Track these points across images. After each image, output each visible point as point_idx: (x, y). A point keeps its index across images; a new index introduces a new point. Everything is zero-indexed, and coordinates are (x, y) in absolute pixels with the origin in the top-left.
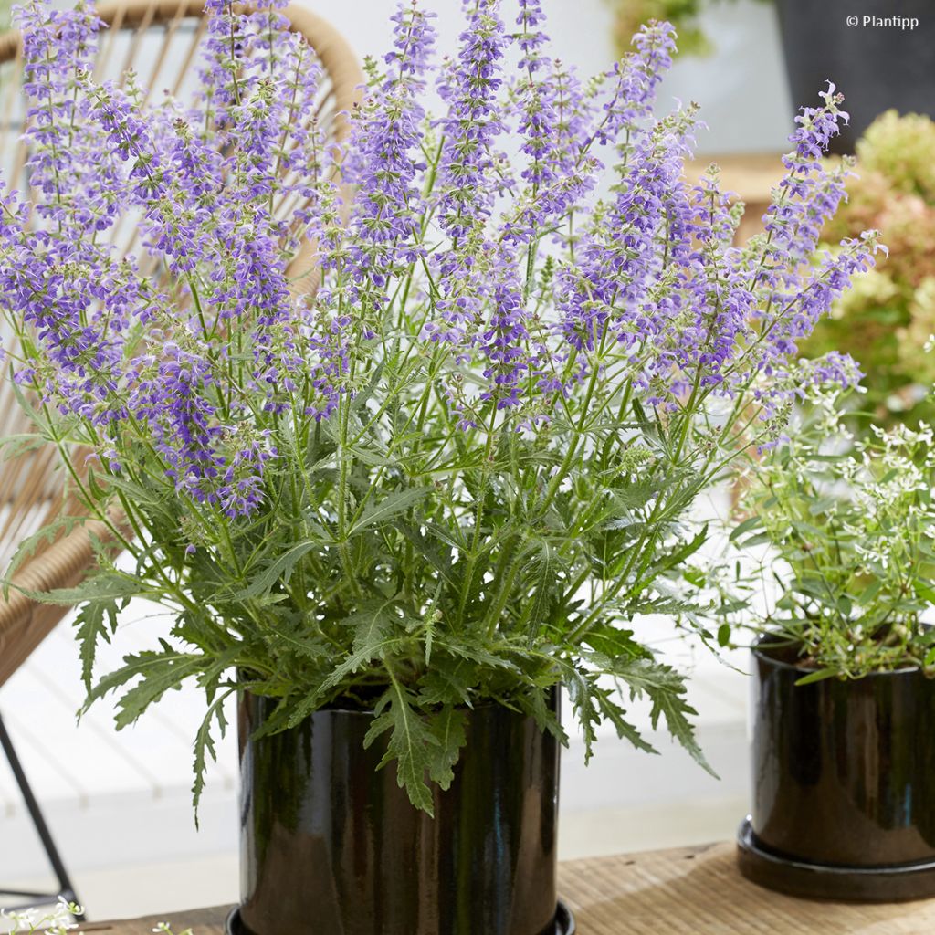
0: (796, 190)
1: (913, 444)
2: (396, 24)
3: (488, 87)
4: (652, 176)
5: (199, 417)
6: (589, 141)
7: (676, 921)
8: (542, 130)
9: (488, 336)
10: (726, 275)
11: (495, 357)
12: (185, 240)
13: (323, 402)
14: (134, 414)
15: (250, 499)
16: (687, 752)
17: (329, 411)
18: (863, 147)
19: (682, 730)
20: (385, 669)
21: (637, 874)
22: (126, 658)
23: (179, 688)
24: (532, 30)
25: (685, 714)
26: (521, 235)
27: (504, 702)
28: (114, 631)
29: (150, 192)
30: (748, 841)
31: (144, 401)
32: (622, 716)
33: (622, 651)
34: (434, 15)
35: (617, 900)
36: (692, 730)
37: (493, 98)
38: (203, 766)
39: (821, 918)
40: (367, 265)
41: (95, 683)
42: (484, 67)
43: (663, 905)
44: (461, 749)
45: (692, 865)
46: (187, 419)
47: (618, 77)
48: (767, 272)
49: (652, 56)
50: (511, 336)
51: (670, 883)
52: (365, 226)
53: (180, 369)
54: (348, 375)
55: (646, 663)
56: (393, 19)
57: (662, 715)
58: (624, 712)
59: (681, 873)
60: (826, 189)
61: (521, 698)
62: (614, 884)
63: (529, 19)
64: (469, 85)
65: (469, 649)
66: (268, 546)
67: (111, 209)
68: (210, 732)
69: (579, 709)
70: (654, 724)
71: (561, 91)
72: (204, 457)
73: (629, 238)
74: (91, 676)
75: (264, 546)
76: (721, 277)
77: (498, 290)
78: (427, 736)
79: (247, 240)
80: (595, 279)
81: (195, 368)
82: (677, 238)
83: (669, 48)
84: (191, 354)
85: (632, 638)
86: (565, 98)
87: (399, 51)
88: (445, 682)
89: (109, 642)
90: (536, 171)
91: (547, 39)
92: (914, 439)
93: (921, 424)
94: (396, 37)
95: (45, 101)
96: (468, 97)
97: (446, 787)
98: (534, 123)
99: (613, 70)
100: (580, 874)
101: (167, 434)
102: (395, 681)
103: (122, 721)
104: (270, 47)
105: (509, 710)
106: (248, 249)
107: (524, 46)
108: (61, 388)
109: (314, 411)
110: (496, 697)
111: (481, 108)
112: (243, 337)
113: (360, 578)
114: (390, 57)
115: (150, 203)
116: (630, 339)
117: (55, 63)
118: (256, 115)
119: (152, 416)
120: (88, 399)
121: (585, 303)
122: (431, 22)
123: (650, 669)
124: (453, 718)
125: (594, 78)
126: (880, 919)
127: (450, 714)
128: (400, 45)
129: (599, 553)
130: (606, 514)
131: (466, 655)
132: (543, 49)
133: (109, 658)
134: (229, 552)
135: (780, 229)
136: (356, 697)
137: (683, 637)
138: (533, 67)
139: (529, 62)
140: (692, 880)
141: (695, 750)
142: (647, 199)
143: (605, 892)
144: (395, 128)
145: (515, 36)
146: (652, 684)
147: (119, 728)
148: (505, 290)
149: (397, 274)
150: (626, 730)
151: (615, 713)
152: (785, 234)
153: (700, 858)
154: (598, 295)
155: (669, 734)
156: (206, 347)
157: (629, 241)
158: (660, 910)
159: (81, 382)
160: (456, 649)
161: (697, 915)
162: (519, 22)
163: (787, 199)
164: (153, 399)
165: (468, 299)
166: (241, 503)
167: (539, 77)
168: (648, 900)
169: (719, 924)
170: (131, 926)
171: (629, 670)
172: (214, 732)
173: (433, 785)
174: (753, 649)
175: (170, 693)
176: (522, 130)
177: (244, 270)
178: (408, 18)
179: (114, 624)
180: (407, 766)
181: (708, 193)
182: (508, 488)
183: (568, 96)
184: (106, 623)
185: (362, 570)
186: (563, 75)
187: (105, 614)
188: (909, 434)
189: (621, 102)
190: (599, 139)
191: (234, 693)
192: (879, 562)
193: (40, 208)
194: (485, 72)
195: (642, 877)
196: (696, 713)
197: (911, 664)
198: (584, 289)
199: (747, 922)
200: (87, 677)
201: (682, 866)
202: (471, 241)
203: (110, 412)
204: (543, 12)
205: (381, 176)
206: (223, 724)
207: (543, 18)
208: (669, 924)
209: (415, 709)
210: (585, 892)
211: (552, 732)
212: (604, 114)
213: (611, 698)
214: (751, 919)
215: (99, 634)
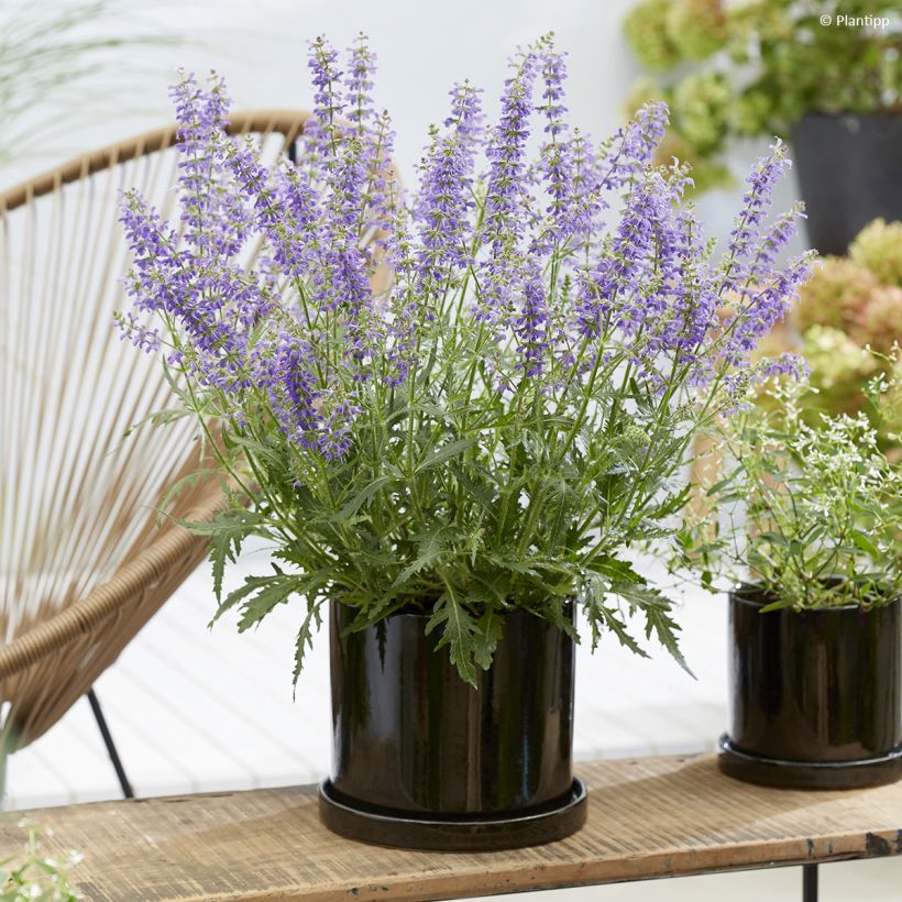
0: (752, 219)
1: (852, 428)
2: (453, 97)
3: (519, 137)
4: (644, 204)
5: (305, 385)
6: (598, 187)
7: (668, 799)
8: (561, 177)
9: (520, 322)
10: (697, 281)
11: (525, 337)
12: (295, 253)
13: (396, 374)
14: (256, 384)
15: (343, 446)
16: (673, 658)
17: (401, 380)
18: (855, 250)
19: (669, 641)
20: (444, 585)
21: (639, 770)
22: (247, 579)
23: (286, 602)
24: (555, 103)
25: (672, 629)
26: (545, 249)
27: (531, 611)
28: (238, 554)
29: (269, 217)
30: (726, 745)
31: (264, 373)
32: (624, 630)
33: (624, 578)
34: (482, 91)
35: (623, 786)
36: (677, 642)
37: (523, 146)
38: (303, 654)
39: (780, 799)
40: (429, 264)
41: (224, 598)
42: (515, 122)
43: (659, 789)
44: (498, 641)
45: (682, 765)
46: (296, 387)
47: (621, 139)
48: (731, 281)
49: (650, 127)
50: (537, 321)
51: (665, 776)
52: (428, 236)
53: (290, 350)
54: (415, 348)
55: (640, 587)
56: (451, 93)
57: (654, 628)
58: (625, 627)
59: (673, 770)
60: (782, 226)
61: (545, 609)
62: (620, 776)
63: (552, 94)
64: (505, 136)
65: (504, 560)
66: (355, 486)
67: (240, 236)
68: (310, 629)
69: (587, 609)
70: (648, 635)
71: (578, 151)
72: (308, 414)
73: (627, 250)
74: (220, 589)
75: (351, 486)
76: (694, 283)
77: (528, 287)
78: (474, 628)
79: (340, 251)
80: (602, 283)
81: (302, 349)
82: (664, 257)
83: (663, 122)
84: (298, 338)
85: (631, 568)
86: (581, 158)
87: (455, 117)
88: (487, 588)
89: (235, 562)
90: (557, 208)
91: (566, 110)
92: (854, 424)
93: (860, 414)
94: (453, 108)
95: (192, 157)
96: (505, 145)
97: (486, 668)
98: (555, 171)
99: (618, 133)
100: (594, 769)
101: (280, 399)
102: (449, 587)
103: (243, 626)
104: (359, 120)
105: (536, 617)
106: (342, 257)
107: (549, 115)
108: (202, 367)
109: (390, 379)
110: (526, 607)
111: (514, 153)
112: (338, 330)
113: (424, 509)
114: (449, 122)
115: (269, 227)
116: (626, 324)
117: (199, 128)
118: (348, 162)
119: (270, 385)
120: (223, 374)
121: (594, 301)
122: (479, 95)
123: (644, 591)
124: (493, 620)
125: (603, 143)
126: (828, 800)
127: (490, 616)
128: (456, 113)
129: (604, 495)
130: (609, 464)
131: (502, 565)
132: (563, 118)
133: (234, 579)
134: (326, 489)
135: (740, 247)
136: (419, 604)
137: (675, 586)
138: (556, 130)
139: (552, 128)
140: (682, 774)
141: (679, 657)
142: (640, 220)
143: (612, 780)
144: (450, 162)
145: (542, 108)
146: (645, 602)
147: (240, 631)
148: (533, 288)
149: (453, 286)
150: (627, 640)
151: (618, 627)
152: (744, 252)
153: (688, 762)
154: (605, 295)
155: (660, 643)
156: (309, 334)
157: (626, 251)
158: (654, 792)
159: (217, 361)
160: (495, 560)
161: (683, 795)
162: (545, 97)
163: (745, 226)
164: (271, 372)
165: (503, 287)
166: (335, 447)
167: (561, 138)
168: (646, 786)
169: (701, 801)
170: (247, 795)
171: (627, 590)
172: (312, 628)
173: (477, 665)
174: (730, 593)
175: (279, 606)
176: (546, 177)
177: (338, 273)
178: (462, 93)
179: (238, 549)
180: (458, 649)
181: (687, 222)
182: (537, 448)
183: (585, 155)
184: (233, 548)
185: (425, 504)
186: (581, 139)
187: (232, 542)
188: (850, 421)
189: (622, 157)
190: (605, 186)
191: (328, 601)
192: (822, 512)
193: (187, 236)
194: (517, 126)
195: (642, 772)
196: (680, 629)
197: (854, 604)
198: (594, 292)
199: (722, 800)
200: (217, 589)
201: (674, 766)
202: (506, 249)
203: (239, 382)
204: (564, 90)
205: (439, 199)
206: (319, 621)
207: (563, 94)
208: (662, 800)
209: (464, 606)
210: (597, 780)
211: (568, 633)
212: (610, 166)
213: (615, 615)
214: (726, 798)
215: (227, 557)
